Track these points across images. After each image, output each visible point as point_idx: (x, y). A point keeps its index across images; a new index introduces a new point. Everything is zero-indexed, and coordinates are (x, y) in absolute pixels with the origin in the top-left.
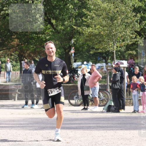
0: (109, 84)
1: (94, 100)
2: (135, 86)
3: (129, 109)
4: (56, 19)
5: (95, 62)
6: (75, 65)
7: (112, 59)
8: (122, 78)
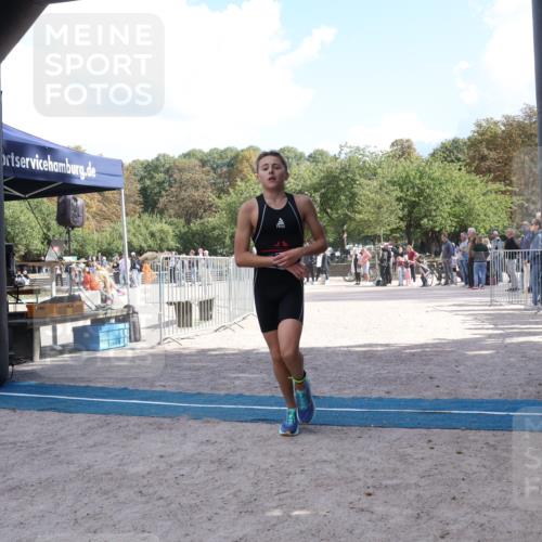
0: (377, 262)
1: (365, 277)
2: (400, 264)
3: (395, 283)
4: (331, 208)
5: (365, 244)
6: (347, 247)
7: (379, 241)
8: (389, 257)
